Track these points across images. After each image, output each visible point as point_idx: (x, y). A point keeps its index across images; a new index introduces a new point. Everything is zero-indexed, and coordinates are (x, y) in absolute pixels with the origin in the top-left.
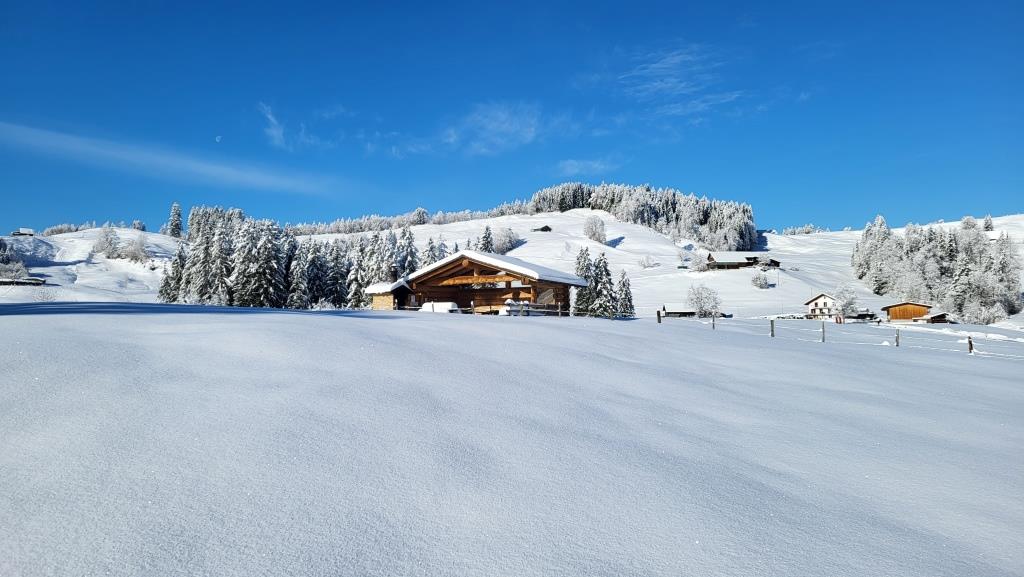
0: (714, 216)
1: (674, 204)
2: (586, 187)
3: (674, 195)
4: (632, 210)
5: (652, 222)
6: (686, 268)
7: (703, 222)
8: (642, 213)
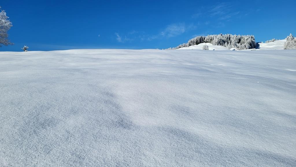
0: (242, 40)
1: (230, 38)
2: (203, 37)
3: (230, 36)
4: (217, 41)
5: (223, 44)
7: (238, 43)
8: (220, 42)
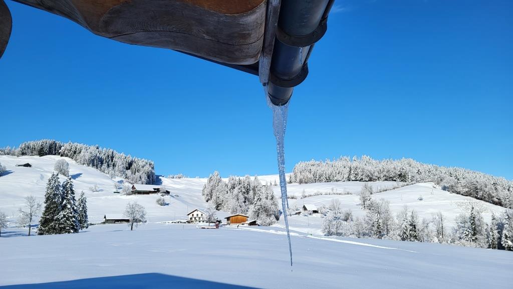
0: (134, 165)
1: (112, 157)
2: (58, 143)
3: (113, 153)
4: (87, 158)
5: (99, 166)
6: (119, 193)
7: (128, 168)
8: (93, 161)
